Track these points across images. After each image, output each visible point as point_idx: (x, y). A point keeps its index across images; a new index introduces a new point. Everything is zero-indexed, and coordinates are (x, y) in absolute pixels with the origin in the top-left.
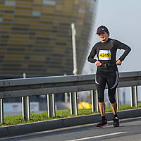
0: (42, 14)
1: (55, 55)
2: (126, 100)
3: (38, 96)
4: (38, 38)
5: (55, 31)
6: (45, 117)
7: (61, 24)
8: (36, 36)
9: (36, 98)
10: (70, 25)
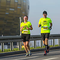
0: (9, 14)
1: (14, 28)
2: (39, 45)
3: (7, 43)
4: (8, 22)
5: (14, 20)
6: (9, 50)
7: (16, 17)
8: (7, 21)
9: (6, 44)
10: (19, 18)
